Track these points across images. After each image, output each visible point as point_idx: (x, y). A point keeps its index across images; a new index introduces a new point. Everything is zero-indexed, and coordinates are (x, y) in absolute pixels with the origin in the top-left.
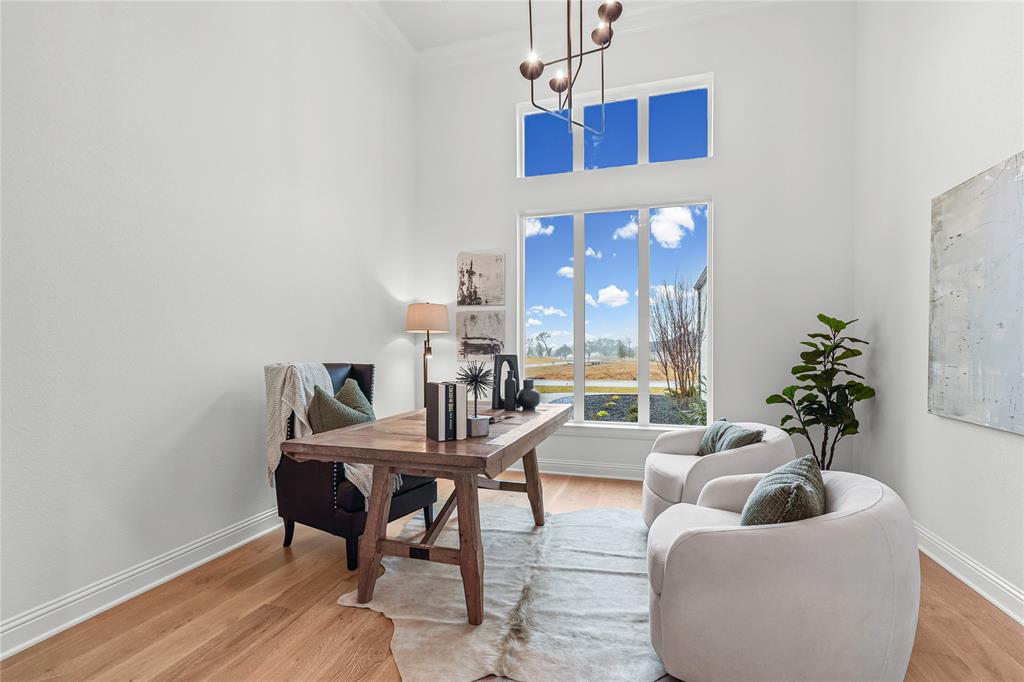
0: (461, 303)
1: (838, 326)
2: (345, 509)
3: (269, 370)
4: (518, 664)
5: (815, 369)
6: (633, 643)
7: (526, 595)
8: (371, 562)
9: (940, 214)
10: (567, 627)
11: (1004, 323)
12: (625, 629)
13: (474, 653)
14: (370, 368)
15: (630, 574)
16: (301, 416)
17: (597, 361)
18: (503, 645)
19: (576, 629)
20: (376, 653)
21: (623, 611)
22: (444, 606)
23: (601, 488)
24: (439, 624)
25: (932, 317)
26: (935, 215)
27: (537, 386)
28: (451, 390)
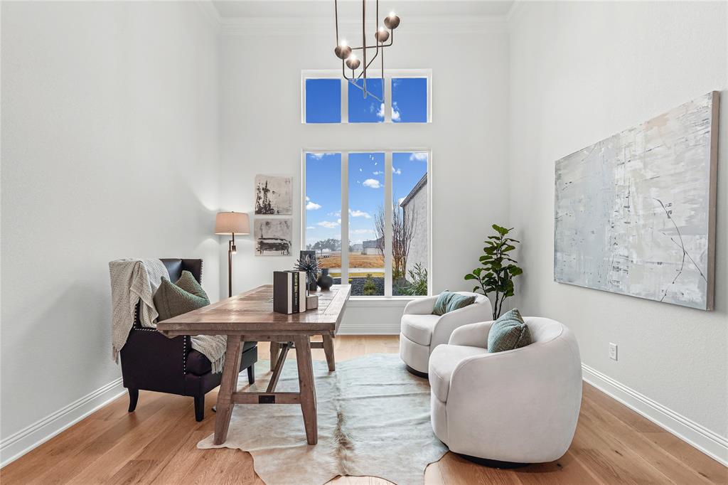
0: (258, 212)
1: (504, 231)
2: (195, 374)
3: (113, 265)
4: (353, 465)
5: (492, 258)
6: (420, 437)
7: (341, 418)
8: (227, 411)
9: (560, 170)
10: (376, 435)
11: (595, 230)
12: (413, 430)
13: (320, 464)
14: (199, 262)
15: (403, 395)
16: (148, 301)
17: (327, 255)
18: (338, 454)
19: (383, 435)
20: (245, 478)
21: (408, 419)
22: (285, 436)
23: (363, 342)
24: (287, 449)
25: (556, 227)
26: (557, 170)
27: (330, 274)
28: (296, 276)
